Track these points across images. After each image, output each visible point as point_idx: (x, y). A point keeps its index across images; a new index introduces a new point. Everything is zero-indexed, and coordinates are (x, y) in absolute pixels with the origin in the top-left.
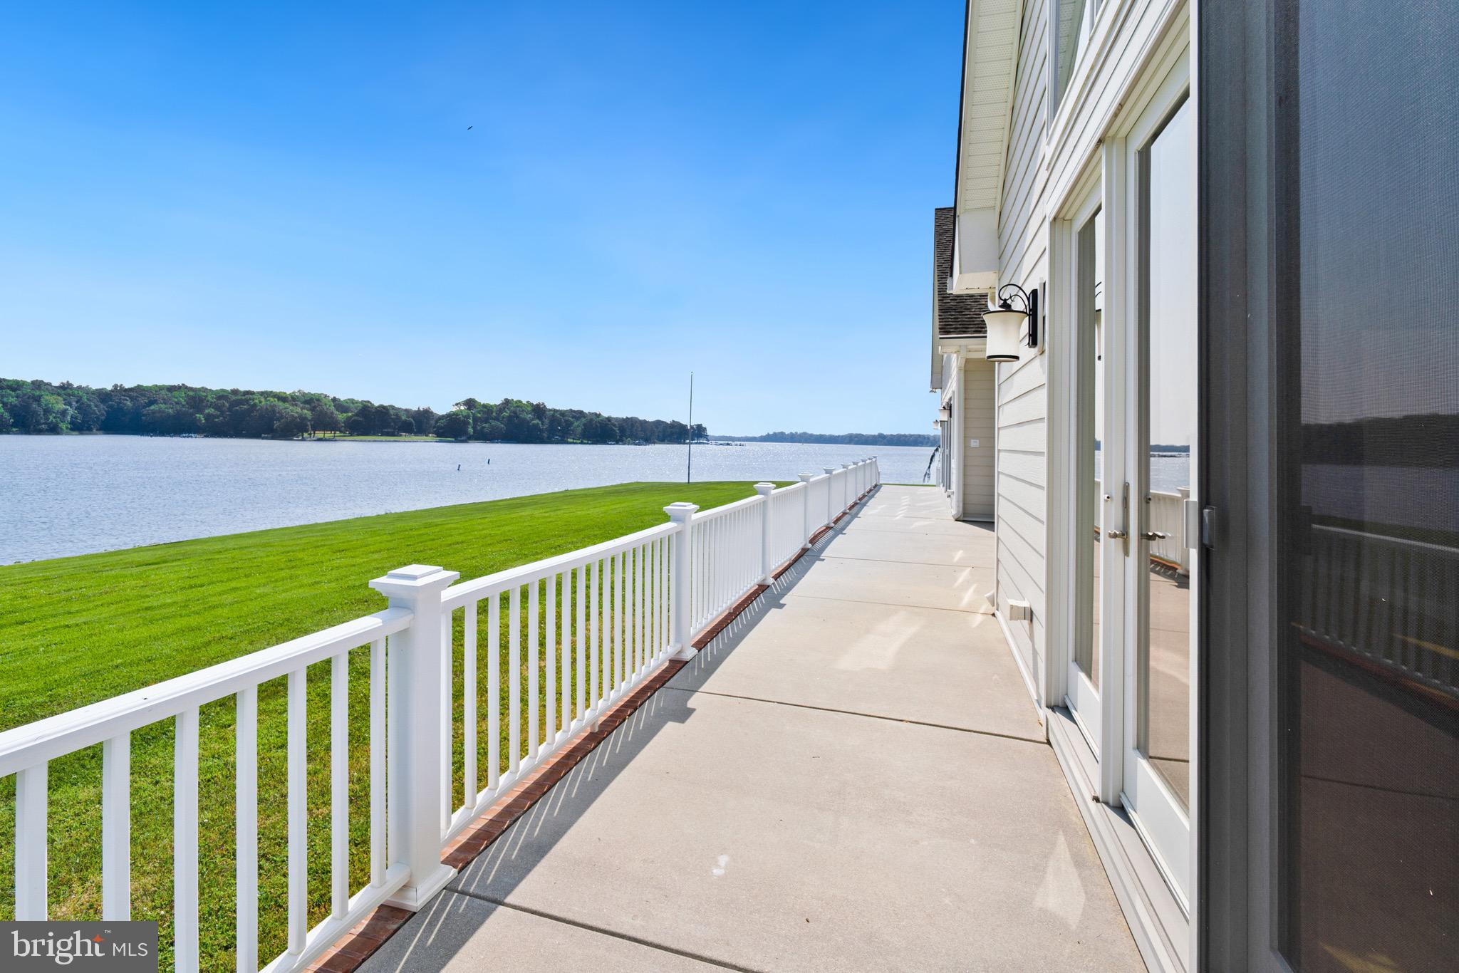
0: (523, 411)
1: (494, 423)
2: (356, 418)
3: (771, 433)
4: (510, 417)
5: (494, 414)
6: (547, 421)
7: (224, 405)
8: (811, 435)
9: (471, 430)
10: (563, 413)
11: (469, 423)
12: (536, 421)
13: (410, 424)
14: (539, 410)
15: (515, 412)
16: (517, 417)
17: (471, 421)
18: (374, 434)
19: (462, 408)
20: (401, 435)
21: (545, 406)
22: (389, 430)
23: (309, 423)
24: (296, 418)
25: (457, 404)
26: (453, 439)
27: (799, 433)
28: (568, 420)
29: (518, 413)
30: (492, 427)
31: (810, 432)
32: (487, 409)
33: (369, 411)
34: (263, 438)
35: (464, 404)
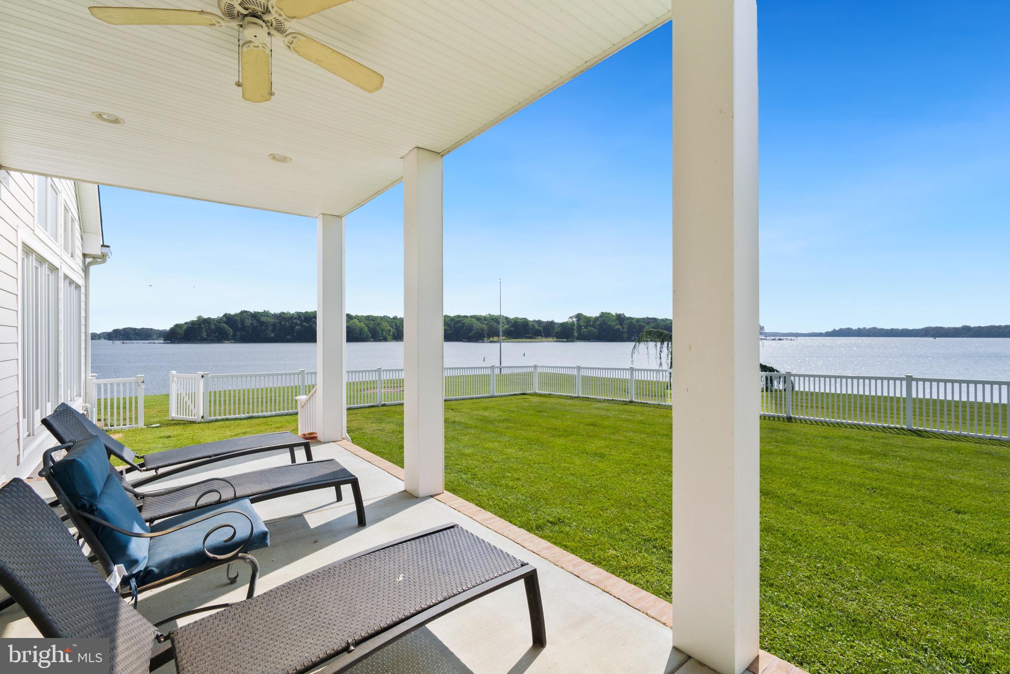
0: (610, 320)
1: (590, 329)
2: (510, 328)
3: (837, 329)
4: (601, 324)
5: (591, 323)
6: (625, 326)
7: (451, 324)
8: (882, 330)
9: (576, 334)
10: (638, 320)
11: (574, 329)
12: (619, 326)
13: (541, 331)
14: (620, 318)
15: (604, 321)
16: (606, 324)
17: (576, 328)
18: (521, 338)
19: (574, 319)
20: (536, 338)
21: (624, 316)
22: (529, 335)
23: (485, 332)
24: (479, 329)
25: (570, 318)
26: (565, 340)
27: (867, 328)
28: (642, 325)
29: (606, 321)
30: (589, 331)
31: (879, 327)
32: (588, 319)
33: (518, 324)
34: (464, 342)
35: (575, 317)
